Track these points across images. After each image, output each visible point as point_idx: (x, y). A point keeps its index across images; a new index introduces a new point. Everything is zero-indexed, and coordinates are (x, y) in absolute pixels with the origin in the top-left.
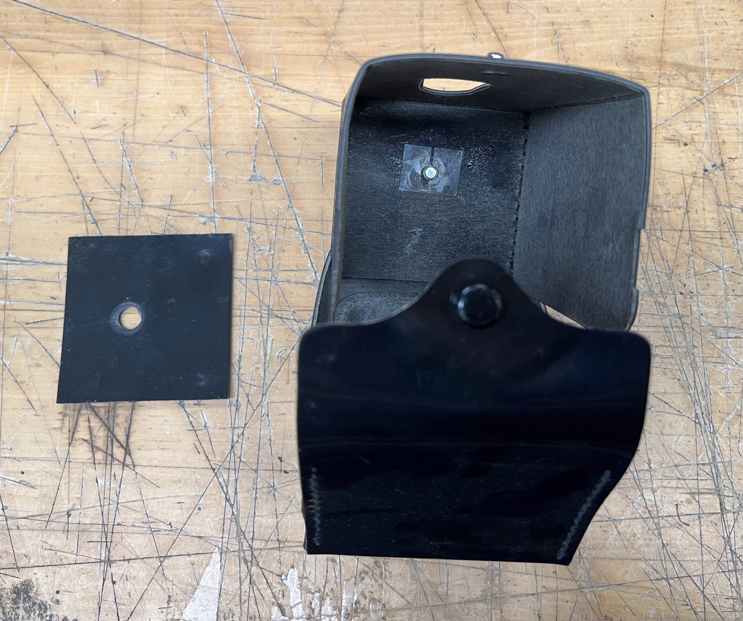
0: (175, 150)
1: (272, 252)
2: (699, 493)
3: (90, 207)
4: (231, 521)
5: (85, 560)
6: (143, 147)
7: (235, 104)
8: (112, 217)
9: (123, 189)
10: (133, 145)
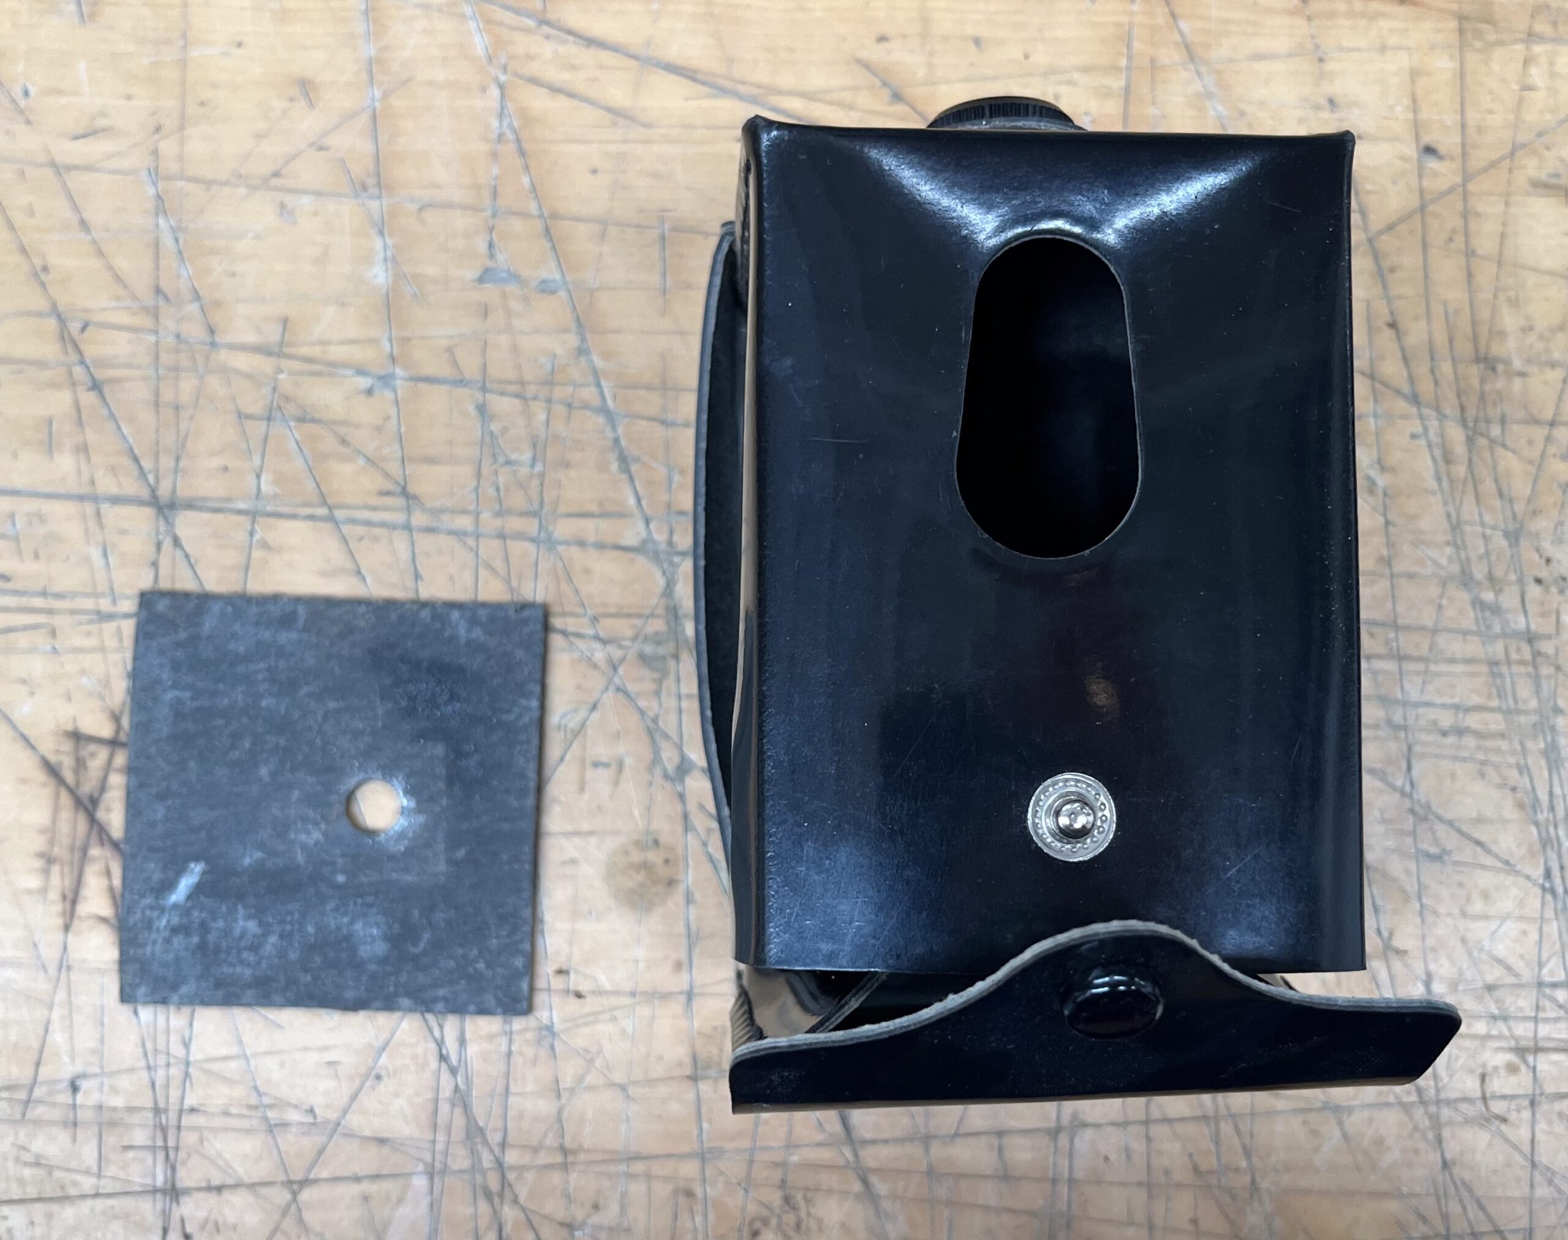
0: (289, 200)
1: (539, 468)
2: (1537, 1050)
3: (82, 347)
4: (453, 1105)
5: (118, 1187)
6: (208, 189)
7: (440, 75)
8: (138, 373)
9: (162, 303)
10: (181, 184)
